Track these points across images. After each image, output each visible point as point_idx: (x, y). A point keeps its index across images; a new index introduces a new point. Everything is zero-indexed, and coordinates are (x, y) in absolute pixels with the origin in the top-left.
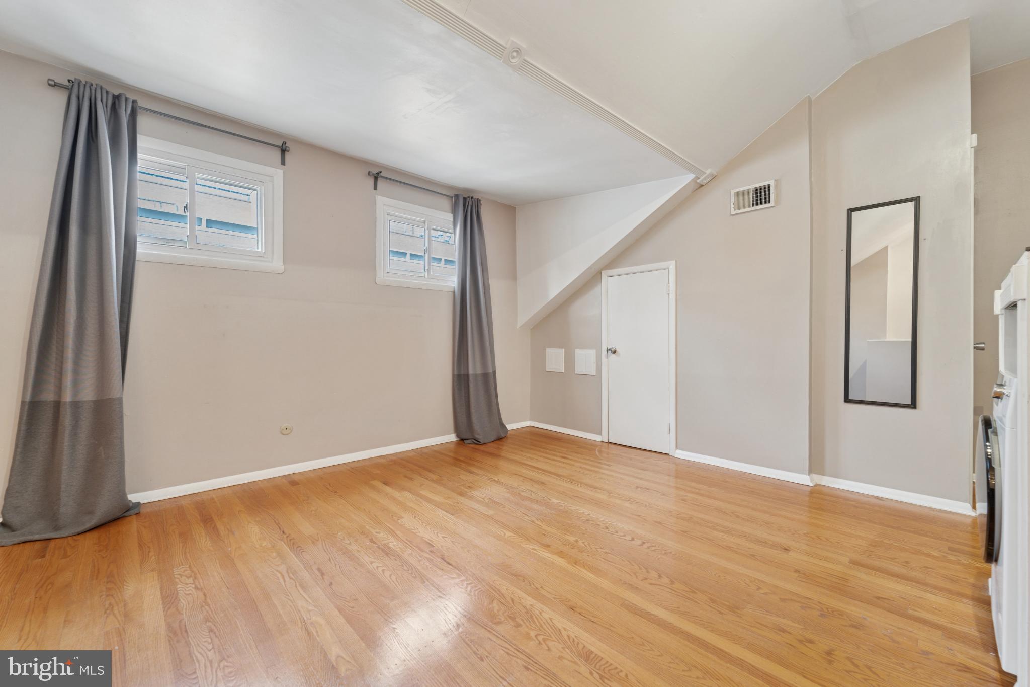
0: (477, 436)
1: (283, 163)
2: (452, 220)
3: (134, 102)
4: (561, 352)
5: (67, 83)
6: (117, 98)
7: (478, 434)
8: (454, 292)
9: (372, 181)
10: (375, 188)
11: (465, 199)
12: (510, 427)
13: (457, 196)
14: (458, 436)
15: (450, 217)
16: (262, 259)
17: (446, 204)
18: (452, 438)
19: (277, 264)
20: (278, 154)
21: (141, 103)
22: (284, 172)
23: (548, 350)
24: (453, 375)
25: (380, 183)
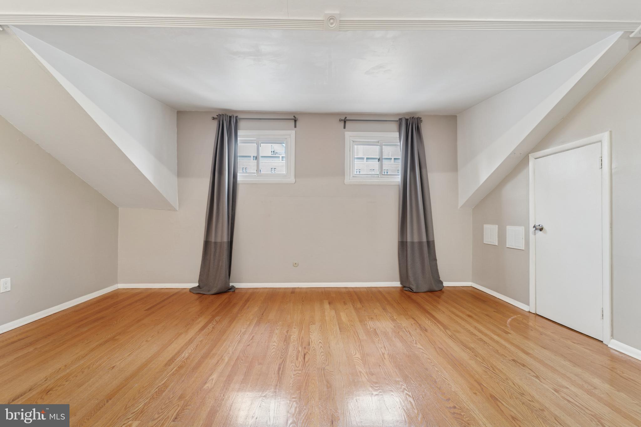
0: (411, 286)
1: (295, 127)
2: (398, 136)
3: (236, 117)
4: (496, 227)
5: (217, 117)
6: (230, 117)
7: (412, 285)
8: (399, 185)
9: (342, 124)
10: (345, 128)
11: (407, 120)
12: (445, 284)
13: (400, 120)
14: (401, 283)
15: (397, 134)
16: (286, 177)
17: (395, 126)
18: (398, 284)
19: (292, 179)
20: (292, 123)
21: (240, 116)
22: (295, 132)
23: (486, 226)
24: (399, 242)
25: (348, 124)
